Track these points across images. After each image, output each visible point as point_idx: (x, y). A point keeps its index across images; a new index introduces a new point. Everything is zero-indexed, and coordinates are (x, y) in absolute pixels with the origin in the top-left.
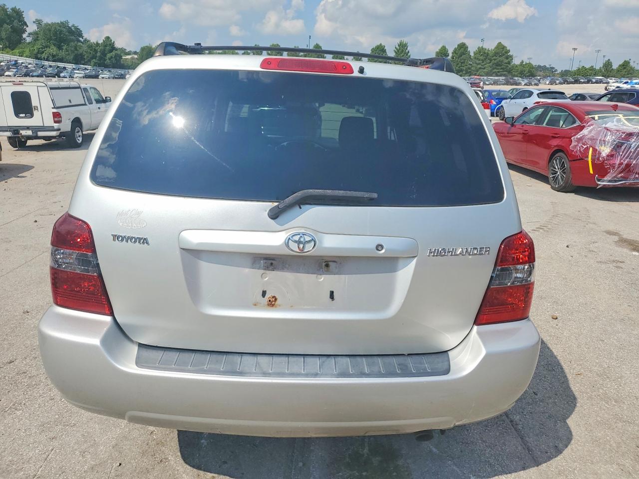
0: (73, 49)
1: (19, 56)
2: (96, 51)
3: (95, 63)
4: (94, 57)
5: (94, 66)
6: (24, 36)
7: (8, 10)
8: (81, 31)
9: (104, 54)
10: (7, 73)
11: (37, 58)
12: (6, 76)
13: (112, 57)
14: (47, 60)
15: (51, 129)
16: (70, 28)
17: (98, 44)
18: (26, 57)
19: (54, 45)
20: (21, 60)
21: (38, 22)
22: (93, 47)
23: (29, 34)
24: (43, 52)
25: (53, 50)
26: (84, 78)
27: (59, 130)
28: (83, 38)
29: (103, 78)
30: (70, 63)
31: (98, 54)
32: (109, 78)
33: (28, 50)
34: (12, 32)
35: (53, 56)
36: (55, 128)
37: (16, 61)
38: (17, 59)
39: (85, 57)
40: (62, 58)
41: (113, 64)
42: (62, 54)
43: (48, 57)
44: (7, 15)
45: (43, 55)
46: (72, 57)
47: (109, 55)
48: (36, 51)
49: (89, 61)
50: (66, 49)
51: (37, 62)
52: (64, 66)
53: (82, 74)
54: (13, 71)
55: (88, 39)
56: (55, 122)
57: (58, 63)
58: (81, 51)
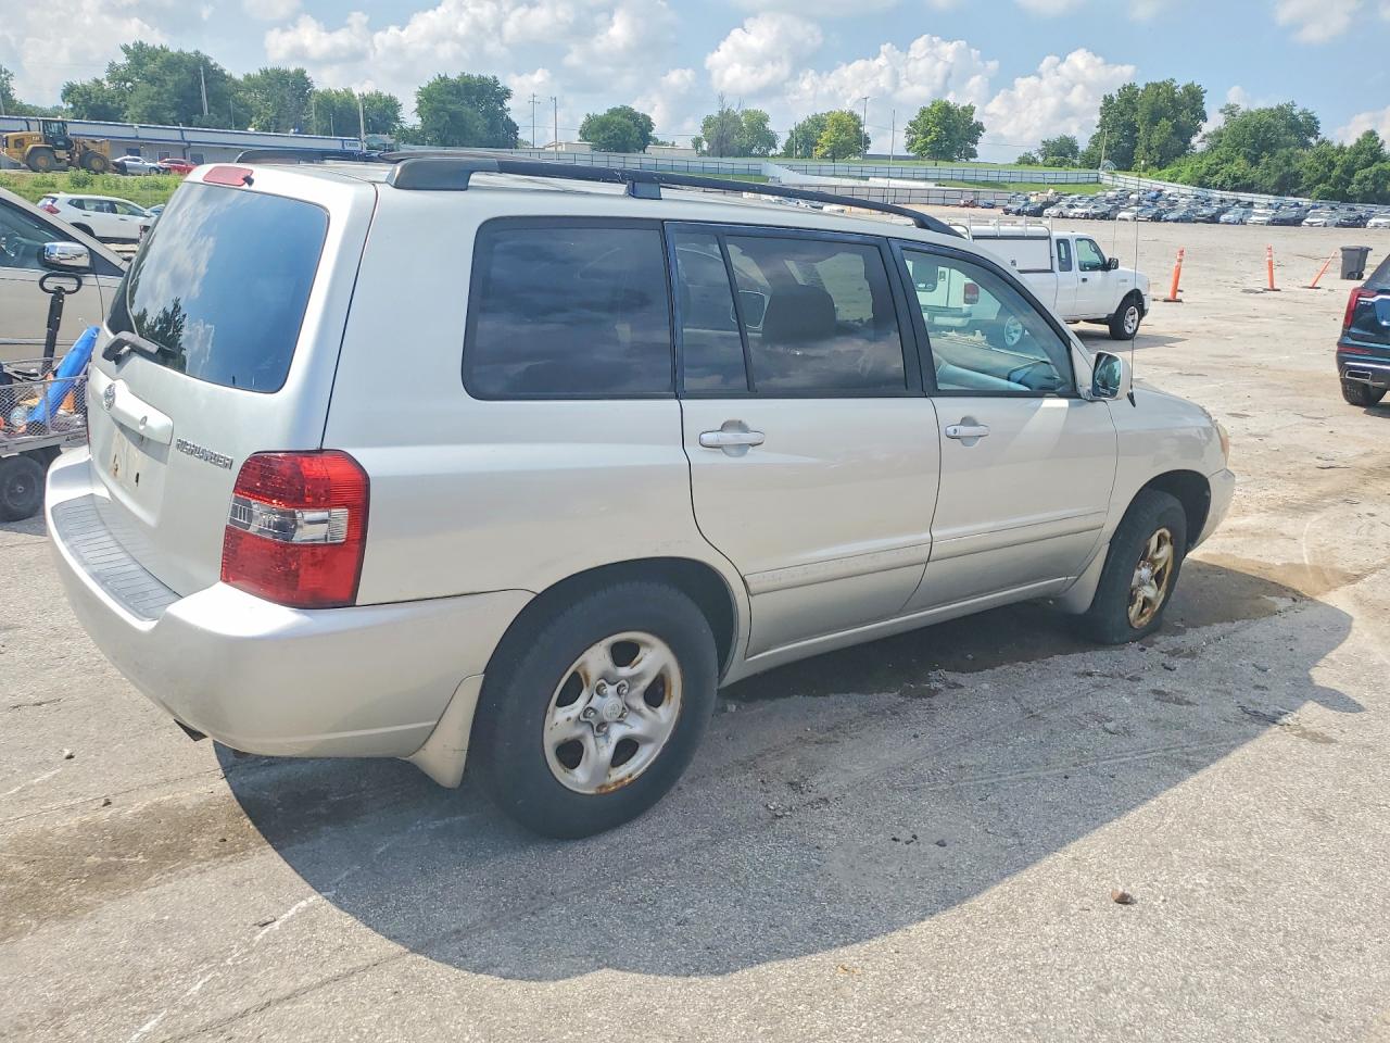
0: (1281, 163)
1: (1169, 181)
2: (1332, 165)
3: (1323, 192)
4: (1324, 179)
5: (1317, 198)
6: (1194, 140)
7: (1176, 90)
8: (1318, 122)
9: (1349, 171)
10: (1120, 215)
11: (1202, 184)
12: (1120, 219)
13: (1366, 178)
14: (1221, 188)
15: (957, 313)
16: (1294, 117)
17: (1341, 150)
18: (1182, 182)
19: (1245, 157)
20: (1170, 189)
21: (1230, 111)
22: (1327, 158)
23: (1205, 136)
24: (1217, 172)
25: (1239, 166)
26: (1269, 223)
27: (969, 315)
28: (1316, 138)
29: (1311, 224)
30: (1266, 192)
31: (1336, 172)
32: (1325, 225)
33: (1189, 169)
34: (1174, 134)
35: (1236, 179)
36: (964, 311)
37: (1160, 191)
38: (1162, 187)
39: (1303, 180)
40: (1253, 183)
41: (1365, 192)
42: (1255, 173)
43: (1223, 182)
44: (1173, 100)
45: (1218, 179)
46: (1273, 180)
47: (1359, 175)
48: (1204, 170)
49: (1310, 188)
50: (1267, 163)
51: (1200, 193)
52: (1250, 200)
53: (1268, 216)
54: (1133, 211)
55: (1329, 139)
56: (966, 301)
57: (1242, 194)
58: (1297, 166)
